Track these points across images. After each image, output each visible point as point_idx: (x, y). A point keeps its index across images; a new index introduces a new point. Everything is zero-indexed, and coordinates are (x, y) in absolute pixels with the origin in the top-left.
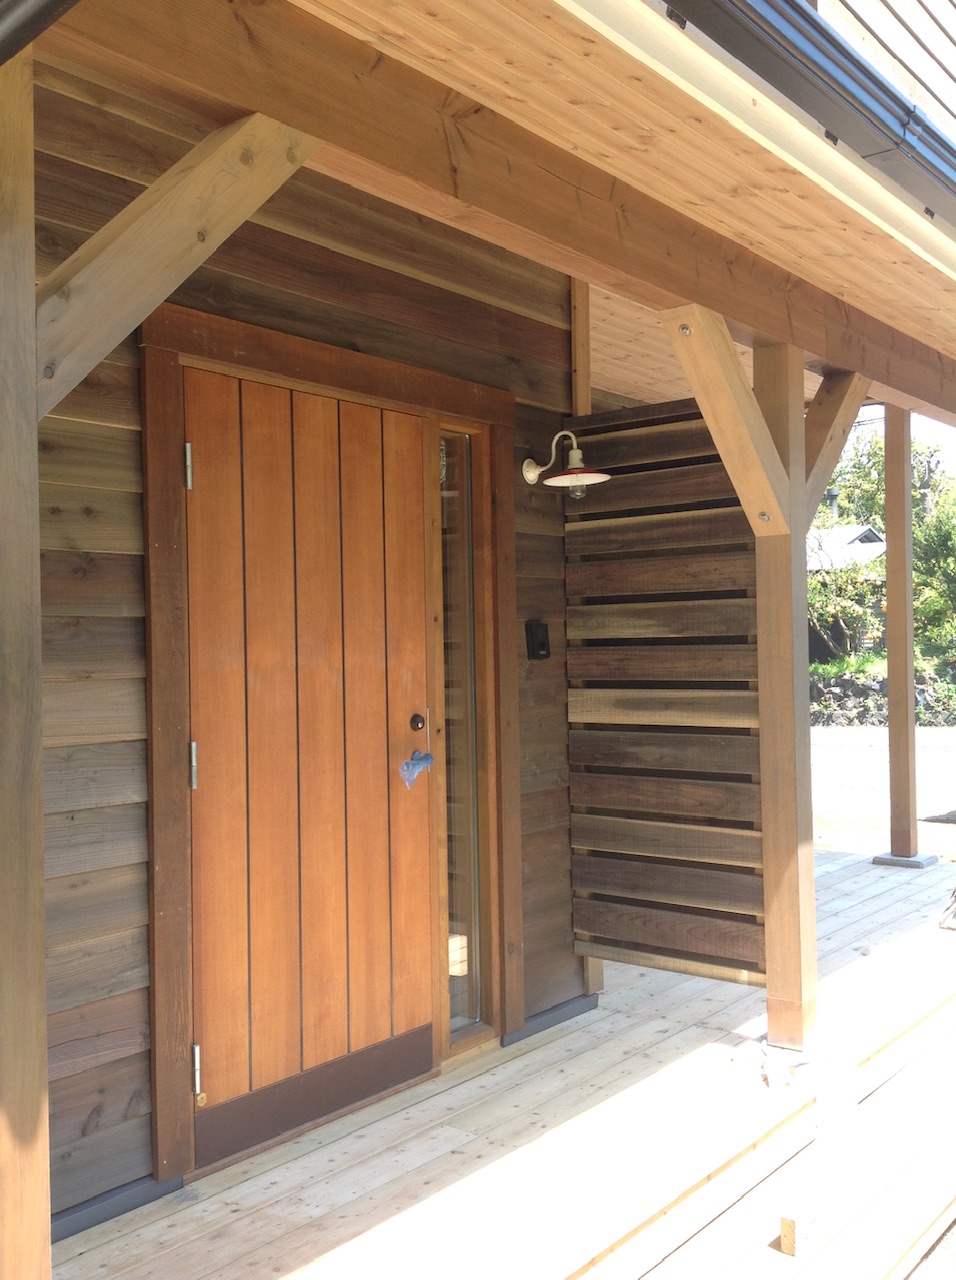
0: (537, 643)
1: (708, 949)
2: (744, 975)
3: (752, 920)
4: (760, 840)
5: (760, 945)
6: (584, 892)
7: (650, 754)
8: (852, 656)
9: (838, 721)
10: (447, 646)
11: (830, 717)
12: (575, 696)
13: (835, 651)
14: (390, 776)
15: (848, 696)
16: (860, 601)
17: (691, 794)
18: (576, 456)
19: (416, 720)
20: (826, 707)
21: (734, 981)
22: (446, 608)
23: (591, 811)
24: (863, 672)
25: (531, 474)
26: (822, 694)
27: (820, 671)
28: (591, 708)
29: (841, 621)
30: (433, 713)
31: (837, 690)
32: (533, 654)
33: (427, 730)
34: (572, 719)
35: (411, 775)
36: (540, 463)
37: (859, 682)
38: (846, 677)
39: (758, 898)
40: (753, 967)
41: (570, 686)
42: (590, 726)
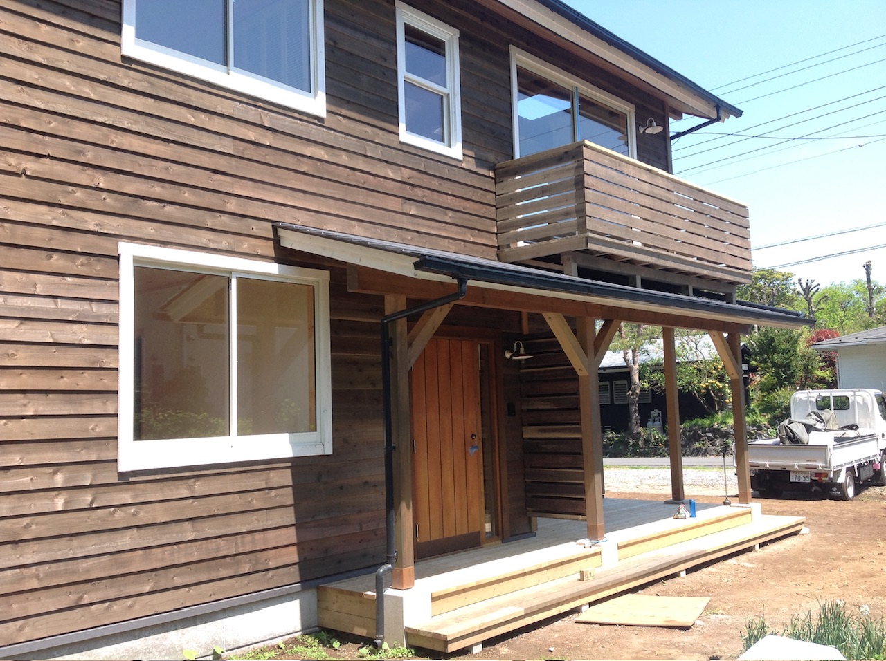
0: (511, 411)
1: (569, 510)
2: (580, 517)
3: (582, 499)
4: (583, 473)
5: (584, 507)
6: (530, 495)
7: (550, 447)
8: (719, 413)
9: (712, 453)
10: (482, 412)
11: (706, 450)
12: (524, 429)
13: (708, 411)
14: (466, 453)
15: (717, 438)
16: (721, 380)
17: (563, 459)
18: (522, 350)
19: (473, 436)
20: (703, 445)
21: (577, 520)
22: (481, 399)
23: (531, 467)
24: (725, 423)
25: (508, 355)
26: (701, 437)
27: (700, 423)
28: (530, 433)
29: (712, 393)
30: (478, 433)
31: (710, 435)
32: (510, 414)
33: (476, 439)
34: (524, 436)
35: (472, 452)
36: (511, 351)
37: (723, 430)
38: (716, 426)
39: (583, 492)
40: (583, 515)
41: (523, 425)
42: (530, 439)
